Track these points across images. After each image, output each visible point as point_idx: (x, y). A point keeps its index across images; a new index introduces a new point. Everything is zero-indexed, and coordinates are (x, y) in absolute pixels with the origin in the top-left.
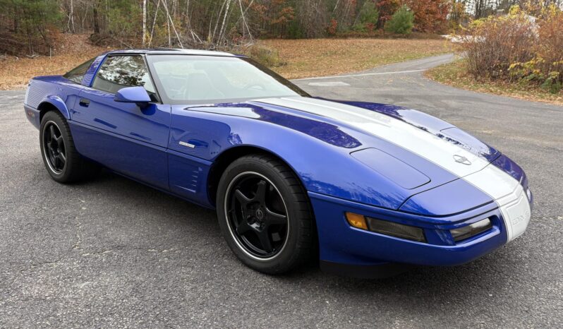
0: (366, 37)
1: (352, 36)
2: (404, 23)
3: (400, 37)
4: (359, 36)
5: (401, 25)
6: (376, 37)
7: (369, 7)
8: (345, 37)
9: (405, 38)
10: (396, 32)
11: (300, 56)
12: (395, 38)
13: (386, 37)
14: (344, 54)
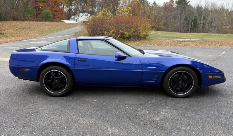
0: (33, 21)
1: (27, 20)
2: (48, 15)
3: (48, 21)
4: (30, 20)
5: (47, 16)
6: (38, 21)
7: (31, 7)
8: (23, 20)
9: (50, 21)
10: (46, 19)
11: (7, 30)
12: (46, 21)
13: (42, 21)
14: (29, 28)
